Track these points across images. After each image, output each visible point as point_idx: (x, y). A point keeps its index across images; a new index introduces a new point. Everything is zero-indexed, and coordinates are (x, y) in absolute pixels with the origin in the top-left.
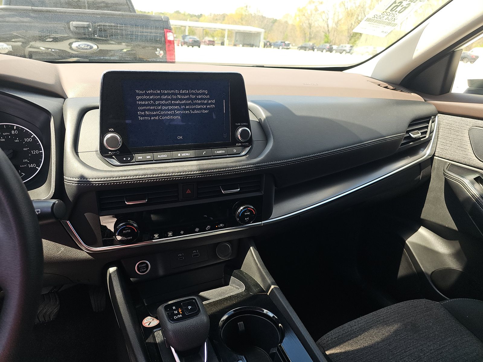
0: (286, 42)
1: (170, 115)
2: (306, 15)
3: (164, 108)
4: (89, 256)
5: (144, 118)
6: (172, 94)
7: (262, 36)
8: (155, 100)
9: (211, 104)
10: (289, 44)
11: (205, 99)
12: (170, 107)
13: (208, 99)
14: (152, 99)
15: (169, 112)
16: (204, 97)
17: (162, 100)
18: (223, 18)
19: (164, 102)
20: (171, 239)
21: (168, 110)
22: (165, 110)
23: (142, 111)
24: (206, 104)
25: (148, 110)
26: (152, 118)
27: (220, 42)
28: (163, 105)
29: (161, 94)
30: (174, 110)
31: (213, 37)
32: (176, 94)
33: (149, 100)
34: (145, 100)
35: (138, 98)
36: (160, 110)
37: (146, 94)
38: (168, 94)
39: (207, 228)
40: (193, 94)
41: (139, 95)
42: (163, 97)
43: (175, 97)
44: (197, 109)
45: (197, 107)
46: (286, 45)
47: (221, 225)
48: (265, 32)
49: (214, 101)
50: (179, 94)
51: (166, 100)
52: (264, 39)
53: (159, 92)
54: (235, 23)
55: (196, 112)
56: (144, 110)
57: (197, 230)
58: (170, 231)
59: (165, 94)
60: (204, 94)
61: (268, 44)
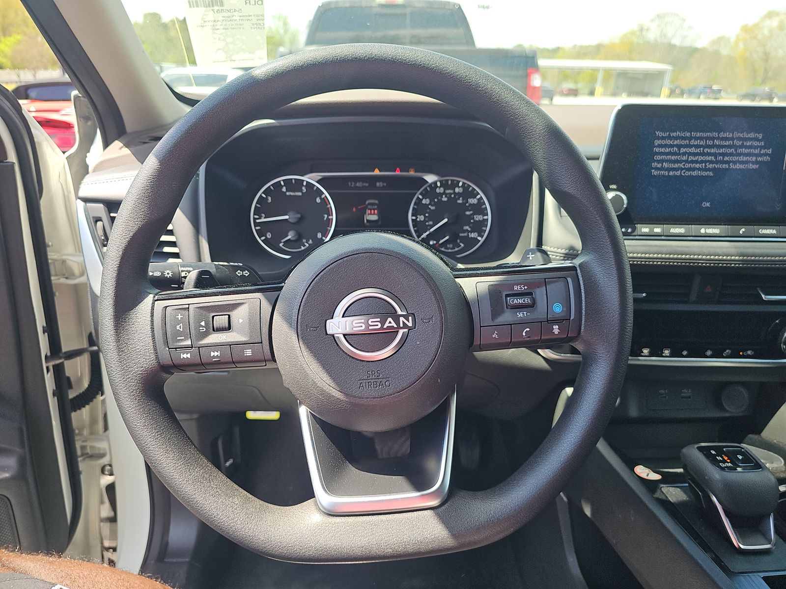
0: (715, 87)
1: (699, 169)
2: (760, 37)
3: (691, 158)
4: (545, 365)
5: (659, 173)
6: (707, 138)
7: (667, 78)
8: (679, 147)
9: (766, 155)
10: (719, 91)
11: (756, 147)
12: (700, 158)
13: (761, 147)
14: (677, 146)
15: (697, 166)
16: (756, 143)
17: (690, 146)
18: (596, 51)
19: (693, 150)
20: (667, 360)
21: (696, 162)
22: (693, 162)
23: (658, 162)
24: (757, 155)
25: (666, 161)
26: (671, 173)
27: (587, 91)
28: (690, 154)
29: (690, 138)
30: (705, 162)
31: (576, 82)
32: (713, 139)
33: (672, 146)
34: (665, 146)
35: (657, 142)
36: (684, 161)
37: (670, 138)
38: (701, 138)
39: (725, 354)
40: (739, 139)
41: (658, 138)
42: (693, 142)
43: (710, 143)
44: (742, 162)
45: (741, 158)
46: (713, 91)
47: (749, 352)
48: (673, 71)
49: (770, 151)
50: (718, 138)
51: (697, 146)
52: (672, 82)
53: (688, 134)
54: (618, 57)
55: (738, 166)
56: (662, 161)
57: (709, 353)
58: (667, 347)
59: (696, 138)
60: (757, 139)
61: (678, 91)
